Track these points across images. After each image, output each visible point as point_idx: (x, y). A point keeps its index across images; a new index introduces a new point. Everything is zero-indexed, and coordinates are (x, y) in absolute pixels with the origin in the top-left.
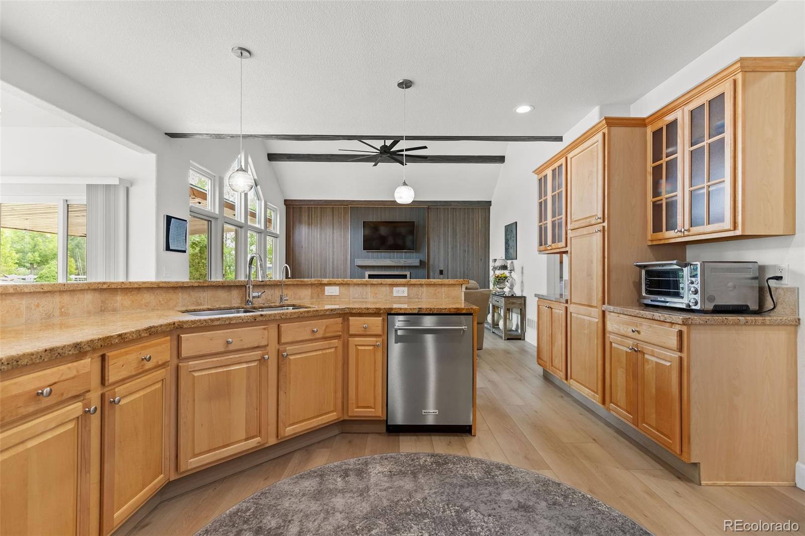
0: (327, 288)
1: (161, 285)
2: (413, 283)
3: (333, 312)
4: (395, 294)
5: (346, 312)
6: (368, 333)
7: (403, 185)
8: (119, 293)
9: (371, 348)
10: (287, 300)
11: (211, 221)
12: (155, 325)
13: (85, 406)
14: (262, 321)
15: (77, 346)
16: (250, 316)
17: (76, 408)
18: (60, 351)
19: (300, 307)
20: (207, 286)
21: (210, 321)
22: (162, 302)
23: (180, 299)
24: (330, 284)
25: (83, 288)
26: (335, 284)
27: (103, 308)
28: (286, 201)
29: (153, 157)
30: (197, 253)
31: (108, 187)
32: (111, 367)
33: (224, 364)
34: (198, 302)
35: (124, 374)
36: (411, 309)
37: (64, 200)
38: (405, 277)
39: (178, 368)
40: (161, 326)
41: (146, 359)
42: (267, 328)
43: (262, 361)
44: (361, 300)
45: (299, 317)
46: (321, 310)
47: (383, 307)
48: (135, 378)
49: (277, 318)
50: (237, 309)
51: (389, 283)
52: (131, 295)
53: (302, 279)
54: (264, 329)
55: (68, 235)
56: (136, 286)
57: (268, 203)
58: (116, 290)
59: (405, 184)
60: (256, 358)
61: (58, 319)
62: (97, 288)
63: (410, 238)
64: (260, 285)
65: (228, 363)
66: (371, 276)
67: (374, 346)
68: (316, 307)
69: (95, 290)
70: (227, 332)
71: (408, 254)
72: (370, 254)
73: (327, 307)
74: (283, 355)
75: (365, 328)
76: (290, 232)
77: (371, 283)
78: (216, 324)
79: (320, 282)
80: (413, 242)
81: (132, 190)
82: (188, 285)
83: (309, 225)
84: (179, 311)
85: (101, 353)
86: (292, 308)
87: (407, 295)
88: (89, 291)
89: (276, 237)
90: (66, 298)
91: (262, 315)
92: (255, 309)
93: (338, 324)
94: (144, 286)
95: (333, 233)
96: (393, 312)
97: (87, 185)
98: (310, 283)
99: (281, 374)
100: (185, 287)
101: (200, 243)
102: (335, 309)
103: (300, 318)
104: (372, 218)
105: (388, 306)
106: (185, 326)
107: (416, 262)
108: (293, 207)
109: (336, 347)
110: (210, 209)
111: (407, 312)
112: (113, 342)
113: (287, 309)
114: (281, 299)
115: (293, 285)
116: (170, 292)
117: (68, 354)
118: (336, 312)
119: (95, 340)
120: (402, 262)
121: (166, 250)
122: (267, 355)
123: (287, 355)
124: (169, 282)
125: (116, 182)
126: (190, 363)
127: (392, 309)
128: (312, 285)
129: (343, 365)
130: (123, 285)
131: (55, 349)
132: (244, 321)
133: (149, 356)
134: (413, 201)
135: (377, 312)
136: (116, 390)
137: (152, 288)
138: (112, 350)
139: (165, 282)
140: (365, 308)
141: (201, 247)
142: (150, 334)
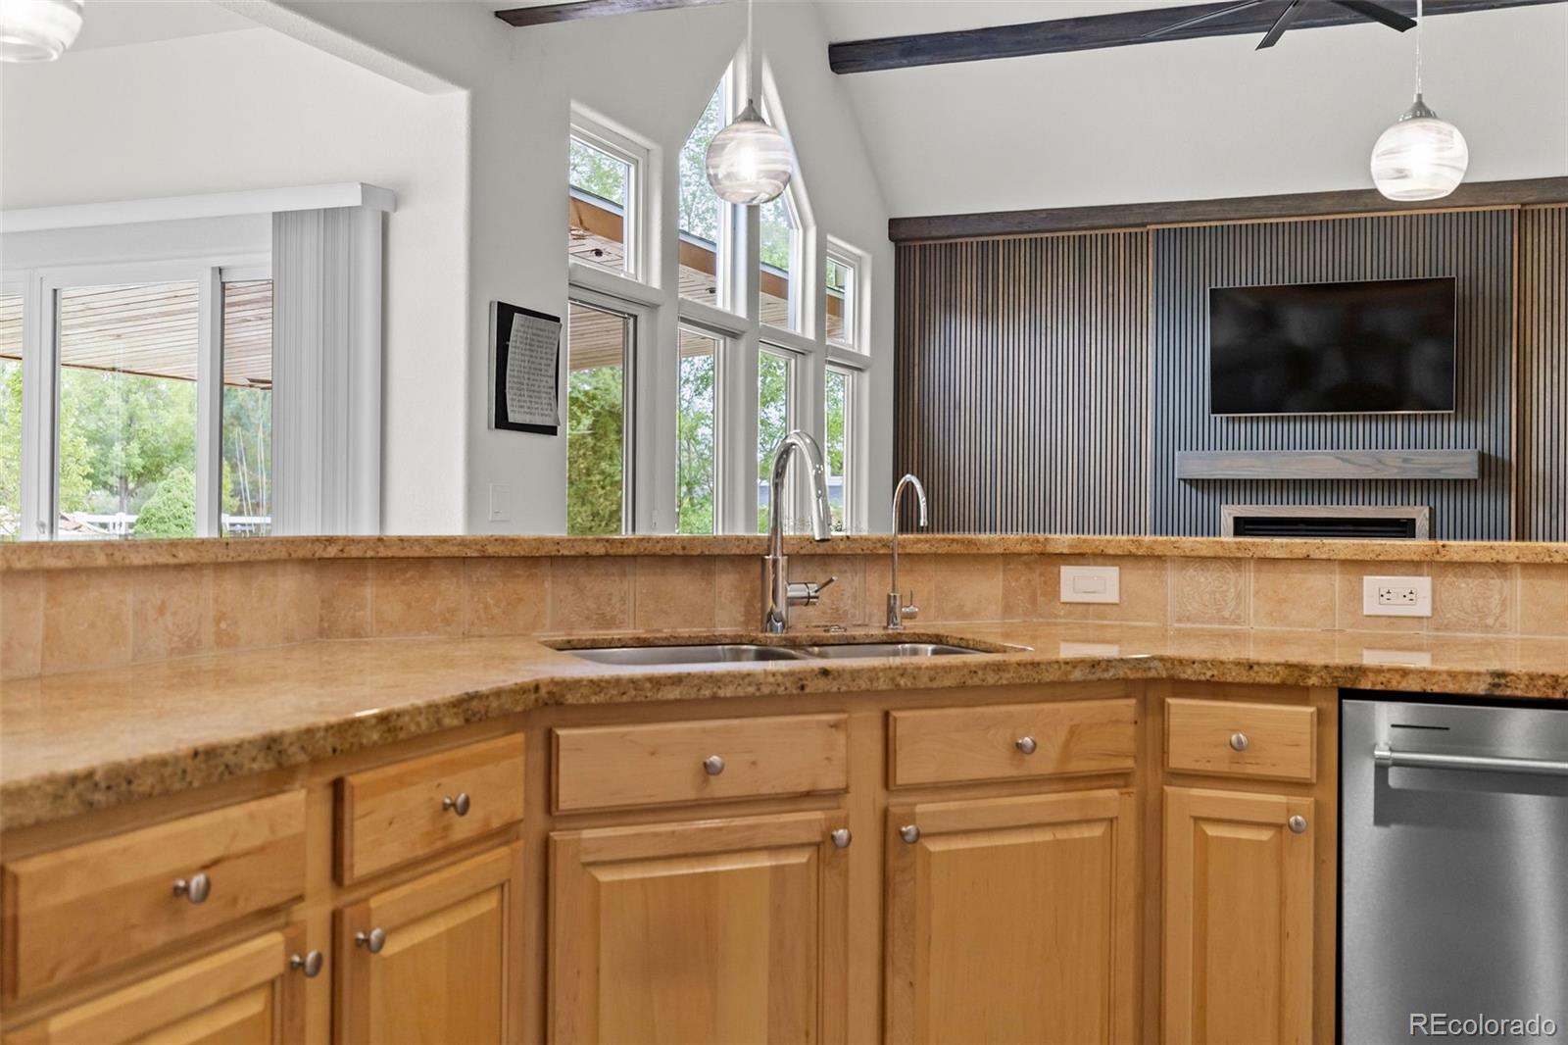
0: (1067, 572)
1: (491, 550)
2: (1456, 558)
3: (1099, 674)
4: (1371, 606)
5: (1152, 674)
6: (1251, 770)
7: (1415, 117)
8: (370, 574)
9: (1265, 835)
10: (911, 616)
11: (635, 317)
12: (483, 688)
13: (295, 945)
14: (826, 694)
15: (271, 744)
16: (784, 675)
17: (266, 950)
18: (229, 758)
19: (963, 646)
20: (634, 557)
21: (648, 685)
22: (496, 611)
23: (549, 598)
24: (1082, 555)
25: (275, 555)
26: (1101, 557)
27: (326, 625)
28: (894, 224)
29: (458, 99)
30: (584, 436)
31: (330, 215)
32: (359, 825)
33: (695, 850)
34: (603, 615)
35: (392, 852)
36: (1453, 675)
37: (213, 268)
38: (1404, 528)
39: (546, 848)
40: (498, 693)
41: (454, 805)
42: (845, 722)
43: (827, 849)
44: (1215, 626)
45: (962, 687)
46: (1050, 663)
47: (1318, 659)
48: (421, 870)
49: (882, 685)
50: (734, 645)
51: (1342, 556)
52: (403, 584)
53: (972, 536)
54: (835, 726)
55: (222, 384)
56: (418, 551)
57: (830, 238)
58: (361, 562)
59: (1421, 111)
60: (804, 837)
61: (211, 654)
62: (309, 555)
63: (1427, 352)
64: (813, 556)
65: (705, 847)
66: (1243, 526)
67: (1279, 827)
68: (1030, 652)
69: (305, 562)
70: (704, 731)
71: (1422, 429)
72: (1243, 427)
73: (1069, 651)
74: (902, 834)
75: (1238, 748)
76: (910, 345)
77: (1258, 554)
78: (671, 696)
79: (1039, 548)
80: (1445, 369)
81: (398, 220)
82: (573, 553)
83: (984, 314)
84: (546, 644)
85: (331, 776)
86: (930, 648)
87: (1429, 614)
88: (289, 567)
89: (860, 370)
90: (231, 586)
91: (825, 672)
92: (795, 646)
93: (1117, 722)
94: (440, 551)
95: (1082, 343)
96: (1366, 685)
97: (274, 213)
98: (998, 550)
99: (896, 908)
100: (564, 557)
101: (594, 398)
102: (1109, 661)
103: (968, 690)
104: (1252, 272)
105: (1339, 658)
106: (570, 699)
107: (1464, 465)
108: (923, 248)
109: (1111, 820)
110: (632, 271)
111: (1436, 689)
112: (365, 741)
113: (915, 652)
114: (891, 610)
115: (936, 557)
116: (519, 576)
117: (250, 770)
118: (1111, 673)
119: (319, 729)
120: (1392, 463)
121: (497, 427)
122: (845, 827)
123: (918, 835)
124: (514, 541)
125: (352, 198)
126: (587, 834)
127: (1362, 671)
128: (1008, 557)
129: (1142, 897)
130: (382, 549)
131: (219, 751)
132: (766, 690)
133: (462, 797)
134: (1462, 185)
135: (1291, 681)
136: (374, 903)
137: (464, 559)
138: (362, 767)
139: (502, 541)
140: (1238, 664)
141: (597, 414)
142: (467, 721)
